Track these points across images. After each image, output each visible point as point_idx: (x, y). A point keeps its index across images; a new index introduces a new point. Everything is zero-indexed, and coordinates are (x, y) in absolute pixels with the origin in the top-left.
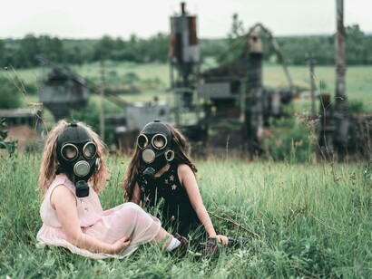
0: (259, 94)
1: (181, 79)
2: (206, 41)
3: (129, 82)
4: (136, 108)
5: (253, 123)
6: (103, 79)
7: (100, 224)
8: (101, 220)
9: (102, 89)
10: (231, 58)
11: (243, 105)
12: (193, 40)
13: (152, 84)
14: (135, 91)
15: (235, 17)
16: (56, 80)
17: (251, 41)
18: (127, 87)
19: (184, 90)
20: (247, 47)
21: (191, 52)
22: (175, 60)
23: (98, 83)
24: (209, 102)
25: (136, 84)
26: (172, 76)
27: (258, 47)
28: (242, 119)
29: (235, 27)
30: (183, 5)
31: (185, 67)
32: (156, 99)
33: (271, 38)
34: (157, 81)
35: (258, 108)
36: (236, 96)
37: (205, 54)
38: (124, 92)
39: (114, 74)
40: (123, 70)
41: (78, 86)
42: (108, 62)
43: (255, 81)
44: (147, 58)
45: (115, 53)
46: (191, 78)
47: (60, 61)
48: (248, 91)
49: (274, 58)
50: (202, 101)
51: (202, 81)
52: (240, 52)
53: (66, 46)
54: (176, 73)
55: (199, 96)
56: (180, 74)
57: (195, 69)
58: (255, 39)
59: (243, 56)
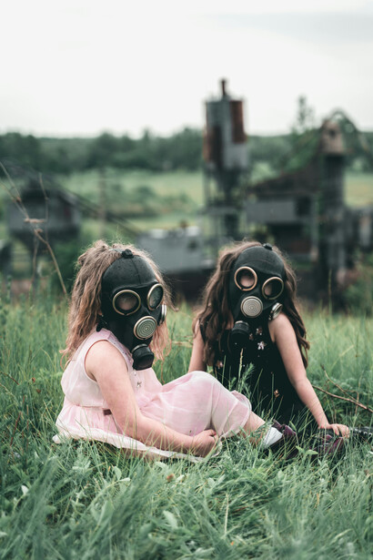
0: (339, 216)
1: (222, 195)
2: (257, 139)
3: (141, 201)
4: (154, 239)
5: (331, 261)
6: (103, 195)
7: (155, 405)
8: (157, 399)
9: (102, 211)
10: (295, 163)
11: (315, 235)
12: (239, 135)
13: (176, 204)
14: (149, 215)
15: (302, 101)
16: (33, 198)
17: (327, 137)
18: (137, 208)
19: (225, 211)
20: (321, 145)
21: (236, 155)
22: (212, 166)
23: (95, 201)
24: (264, 229)
25: (152, 204)
26: (207, 191)
27: (338, 145)
28: (314, 254)
29: (302, 116)
30: (223, 83)
31: (228, 177)
32: (184, 225)
33: (356, 132)
34: (184, 199)
35: (338, 238)
36: (305, 220)
37: (256, 157)
38: (135, 216)
39: (118, 188)
40: (131, 182)
41: (65, 207)
42: (110, 171)
43: (333, 197)
44: (166, 164)
45: (120, 156)
46: (236, 193)
47: (37, 169)
48: (322, 212)
49: (358, 164)
50: (253, 228)
51: (253, 199)
52: (309, 153)
53: (46, 148)
54: (213, 186)
55: (249, 220)
56: (220, 188)
57: (242, 179)
58: (333, 133)
59: (314, 160)
